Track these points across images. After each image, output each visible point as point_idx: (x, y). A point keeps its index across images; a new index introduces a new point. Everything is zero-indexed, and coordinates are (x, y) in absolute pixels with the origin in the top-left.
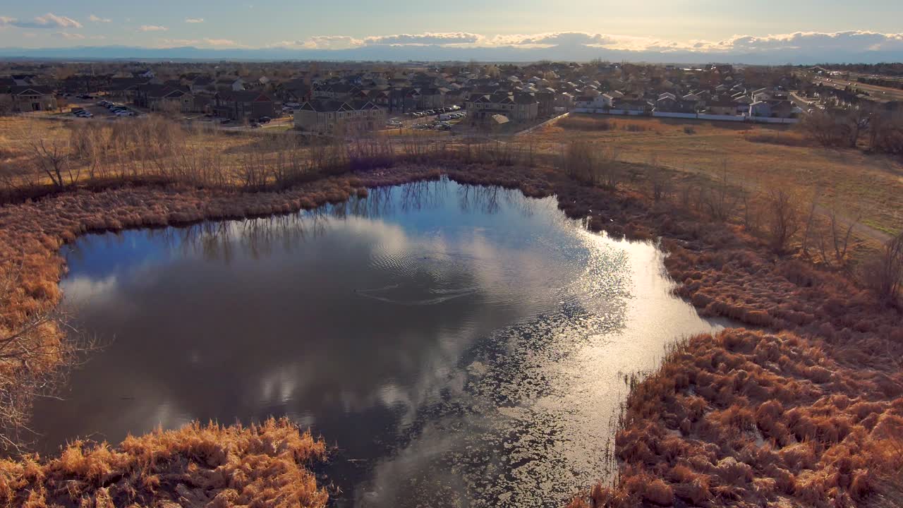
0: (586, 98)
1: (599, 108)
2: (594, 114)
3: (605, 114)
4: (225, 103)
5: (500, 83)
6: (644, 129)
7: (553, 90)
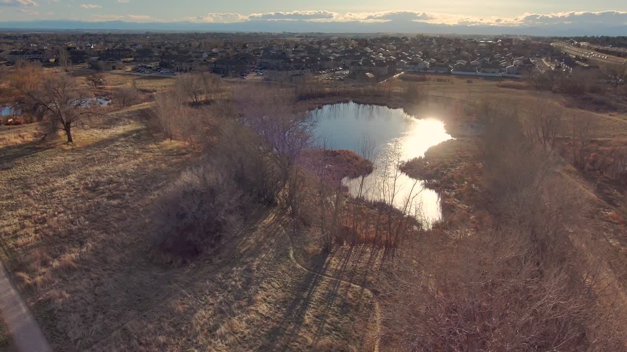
0: (414, 63)
1: (421, 69)
2: (419, 73)
3: (425, 73)
4: (220, 66)
5: (360, 53)
6: (445, 81)
7: (394, 58)
